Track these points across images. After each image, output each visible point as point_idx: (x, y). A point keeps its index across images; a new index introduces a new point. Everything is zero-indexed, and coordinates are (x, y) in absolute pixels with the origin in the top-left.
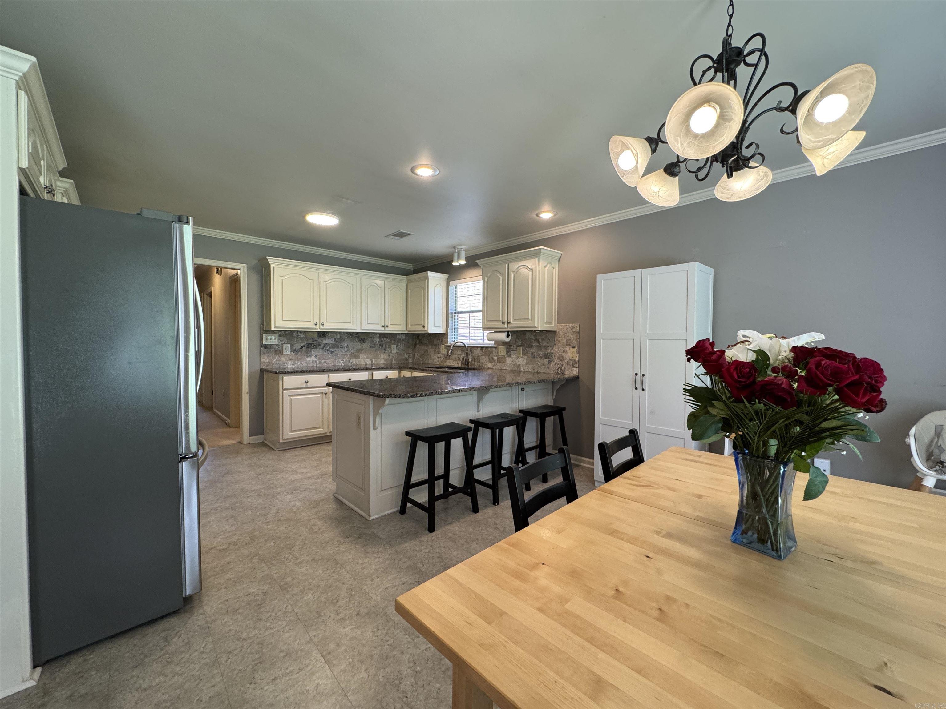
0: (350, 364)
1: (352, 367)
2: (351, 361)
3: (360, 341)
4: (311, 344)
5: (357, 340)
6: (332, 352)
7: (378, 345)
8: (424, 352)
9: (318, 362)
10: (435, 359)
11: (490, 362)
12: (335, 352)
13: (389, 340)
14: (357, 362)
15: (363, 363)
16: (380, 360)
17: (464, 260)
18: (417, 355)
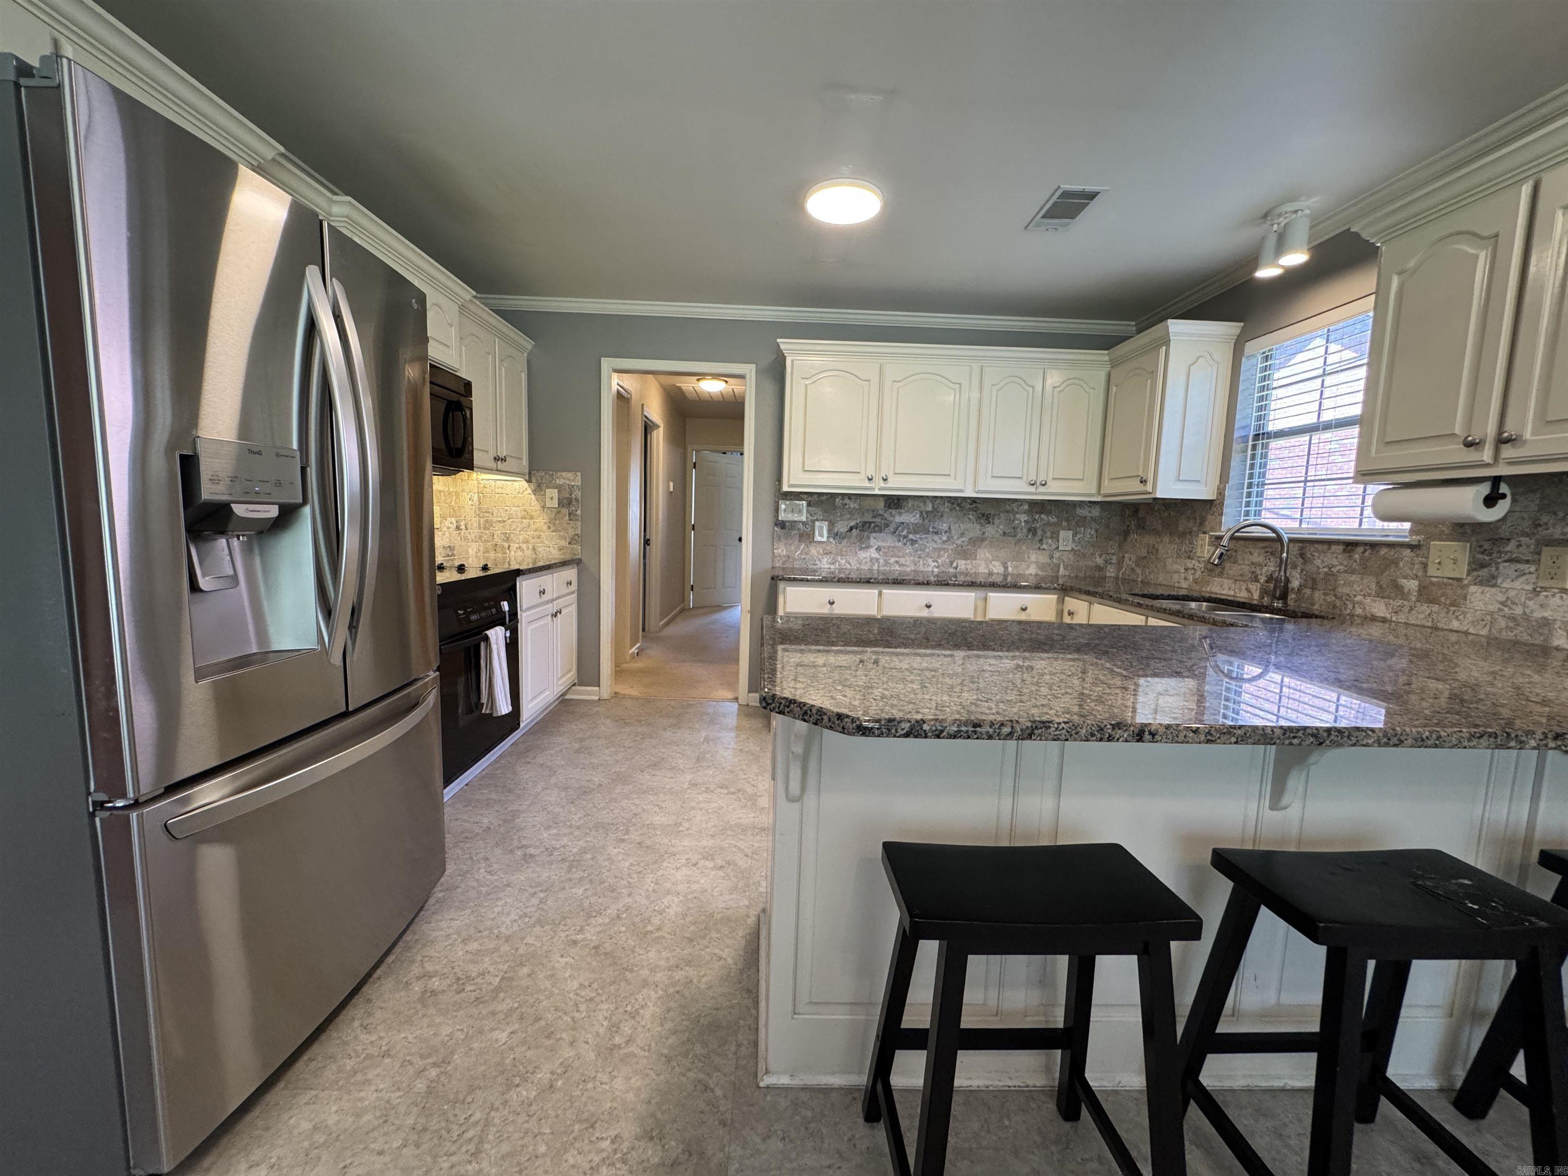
0: (951, 570)
1: (956, 576)
2: (955, 565)
3: (978, 519)
4: (870, 523)
5: (971, 517)
6: (913, 542)
7: (1025, 531)
8: (1148, 553)
9: (881, 561)
10: (1178, 572)
12: (920, 542)
13: (1053, 520)
14: (969, 567)
15: (983, 570)
16: (1028, 567)
17: (1302, 253)
18: (1130, 559)
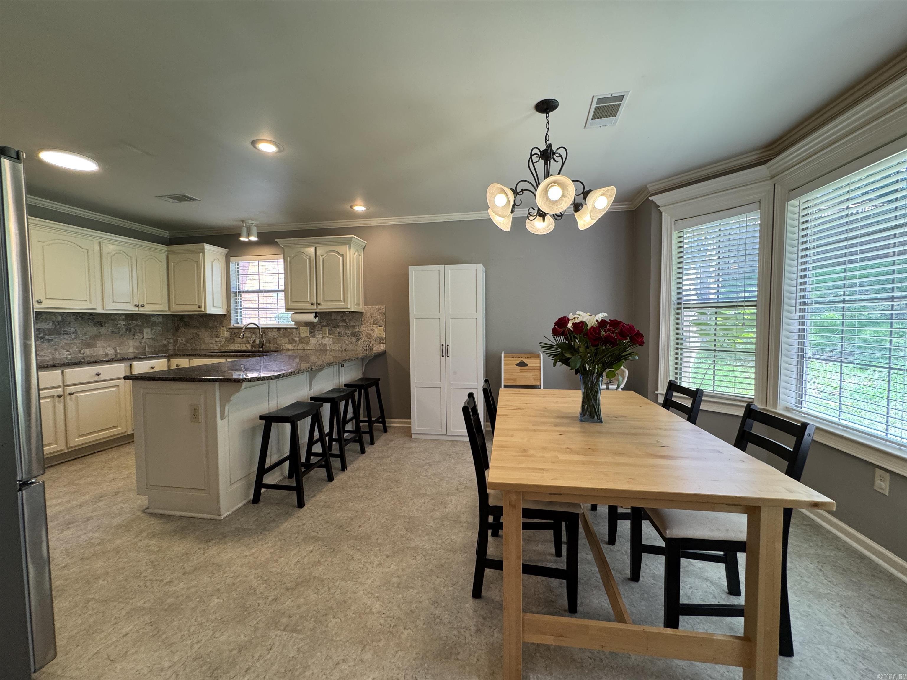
0: (80, 355)
1: (84, 359)
2: (82, 352)
3: (95, 324)
5: (90, 323)
6: (49, 341)
7: (124, 330)
8: (193, 336)
10: (212, 343)
11: (290, 342)
13: (139, 323)
14: (92, 352)
15: (101, 353)
16: (128, 349)
17: (255, 237)
18: (182, 340)
